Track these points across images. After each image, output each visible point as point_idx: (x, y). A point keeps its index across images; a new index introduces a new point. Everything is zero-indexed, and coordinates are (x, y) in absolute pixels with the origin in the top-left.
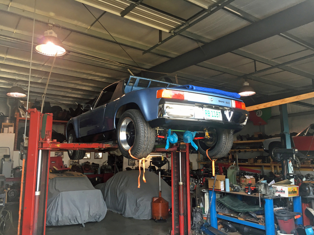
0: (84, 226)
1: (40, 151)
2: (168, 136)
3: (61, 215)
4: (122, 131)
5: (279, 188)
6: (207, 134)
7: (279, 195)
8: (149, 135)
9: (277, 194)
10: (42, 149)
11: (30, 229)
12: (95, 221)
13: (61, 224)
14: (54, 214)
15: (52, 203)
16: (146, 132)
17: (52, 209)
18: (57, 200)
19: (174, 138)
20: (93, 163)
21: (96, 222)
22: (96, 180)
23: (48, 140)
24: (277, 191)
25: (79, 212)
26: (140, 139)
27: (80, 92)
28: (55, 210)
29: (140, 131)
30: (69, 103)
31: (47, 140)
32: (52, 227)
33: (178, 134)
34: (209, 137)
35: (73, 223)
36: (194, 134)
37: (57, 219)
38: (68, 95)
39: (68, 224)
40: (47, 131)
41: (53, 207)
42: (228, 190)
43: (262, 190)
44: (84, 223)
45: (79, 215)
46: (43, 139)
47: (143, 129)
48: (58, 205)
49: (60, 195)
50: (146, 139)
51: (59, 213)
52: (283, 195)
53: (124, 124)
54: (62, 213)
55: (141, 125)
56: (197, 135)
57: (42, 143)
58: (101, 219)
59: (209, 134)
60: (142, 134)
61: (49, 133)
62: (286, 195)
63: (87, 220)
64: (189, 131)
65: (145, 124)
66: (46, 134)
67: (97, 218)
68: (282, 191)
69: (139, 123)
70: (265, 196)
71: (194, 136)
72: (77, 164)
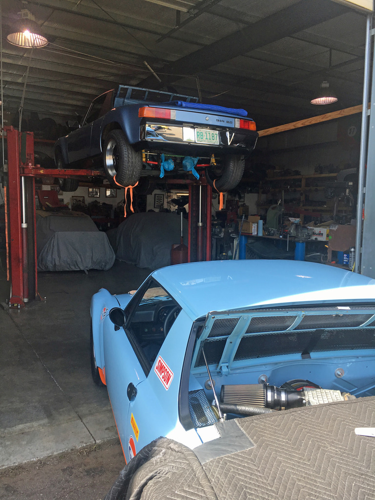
0: (87, 273)
1: (23, 178)
2: (162, 162)
3: (58, 259)
4: (108, 155)
5: (317, 230)
6: (213, 160)
7: (316, 239)
8: (134, 160)
9: (313, 238)
10: (25, 175)
11: (19, 262)
12: (101, 269)
13: (58, 269)
14: (49, 258)
15: (47, 245)
16: (130, 156)
17: (47, 252)
18: (52, 241)
19: (169, 164)
20: (104, 204)
21: (103, 270)
22: (109, 226)
23: (30, 164)
24: (314, 234)
25: (80, 256)
26: (123, 164)
27: (80, 97)
28: (50, 252)
29: (123, 155)
30: (67, 113)
31: (28, 165)
32: (49, 272)
33: (175, 160)
34: (215, 164)
35: (73, 268)
36: (196, 160)
37: (53, 263)
38: (62, 101)
39: (68, 270)
40: (28, 154)
41: (48, 250)
42: (260, 234)
43: (292, 231)
44: (87, 270)
45: (80, 260)
46: (24, 164)
47: (127, 153)
48: (53, 246)
49: (56, 235)
50: (130, 164)
51: (56, 256)
52: (320, 239)
53: (109, 147)
54: (59, 256)
55: (124, 148)
56: (199, 162)
57: (23, 169)
58: (108, 267)
59: (216, 160)
60: (125, 159)
61: (30, 156)
62: (323, 239)
63: (90, 266)
64: (189, 157)
65: (129, 148)
66: (27, 157)
67: (102, 265)
68: (321, 234)
69: (122, 146)
70: (296, 239)
71: (196, 162)
72: (82, 204)
